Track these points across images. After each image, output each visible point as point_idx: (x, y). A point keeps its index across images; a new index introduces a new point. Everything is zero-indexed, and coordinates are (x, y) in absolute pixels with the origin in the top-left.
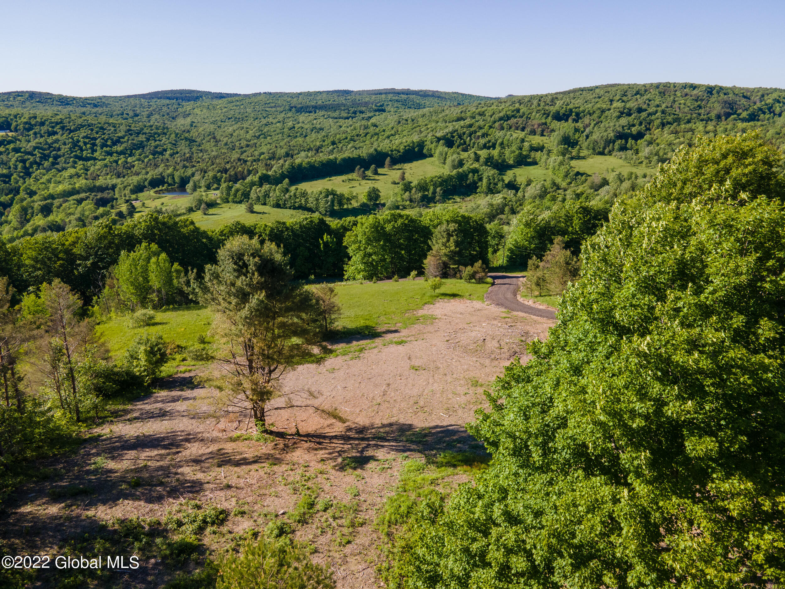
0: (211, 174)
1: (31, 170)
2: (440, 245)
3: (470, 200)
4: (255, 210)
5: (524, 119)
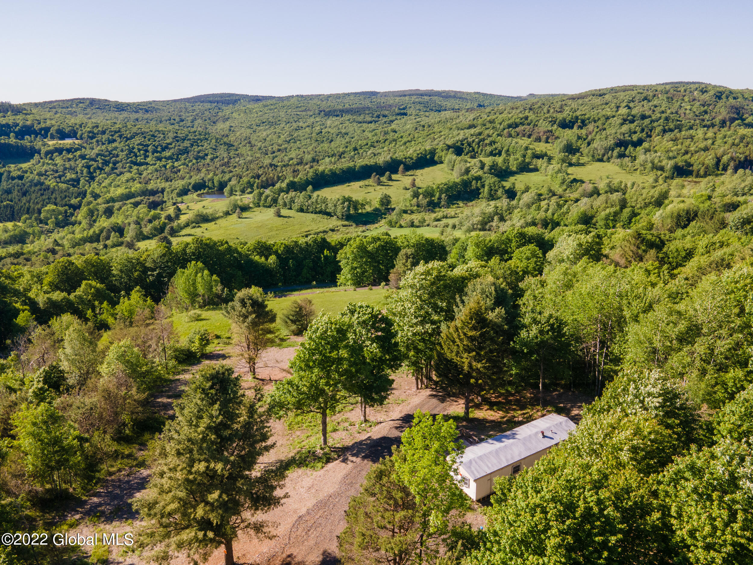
0: (245, 179)
1: (94, 174)
3: (472, 206)
4: (281, 214)
5: (531, 126)
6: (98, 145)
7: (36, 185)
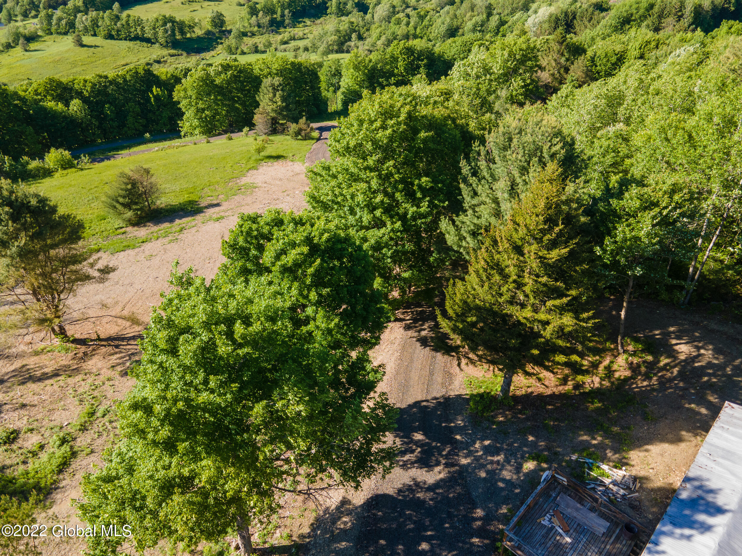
2: (267, 101)
3: (321, 23)
4: (84, 43)
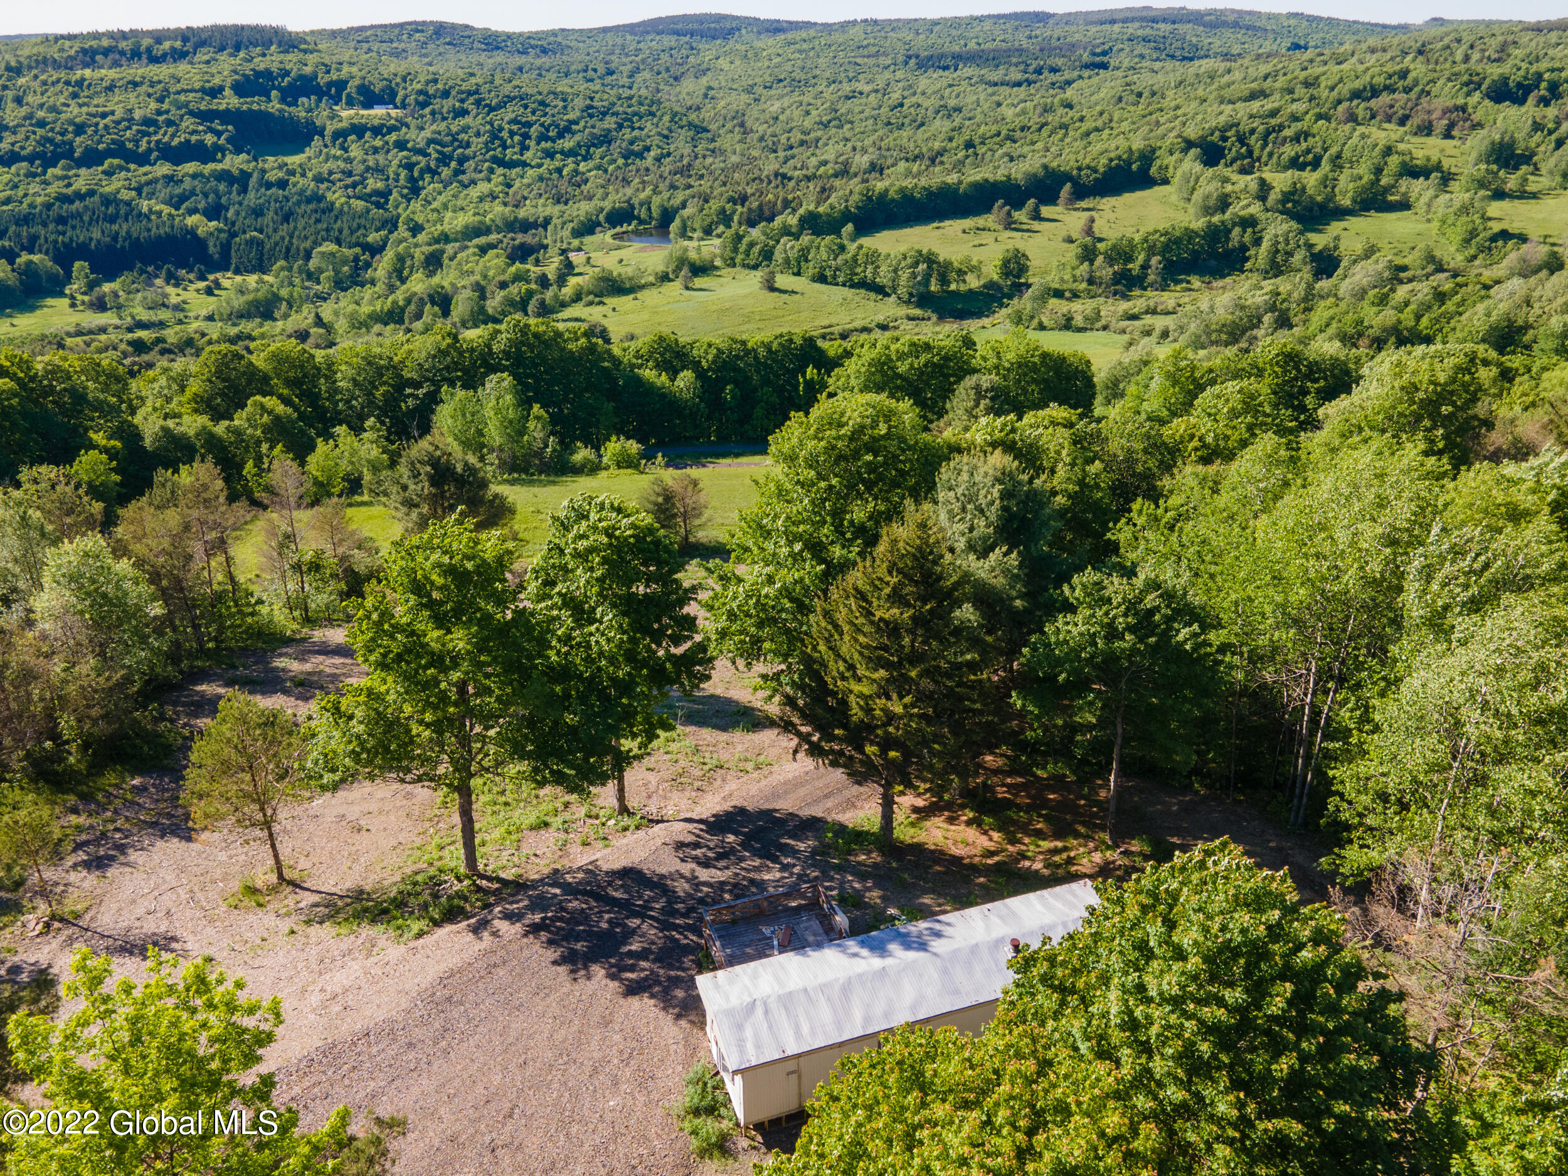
0: (714, 205)
1: (420, 183)
3: (1224, 288)
4: (777, 285)
5: (1413, 95)
6: (434, 121)
7: (309, 201)
